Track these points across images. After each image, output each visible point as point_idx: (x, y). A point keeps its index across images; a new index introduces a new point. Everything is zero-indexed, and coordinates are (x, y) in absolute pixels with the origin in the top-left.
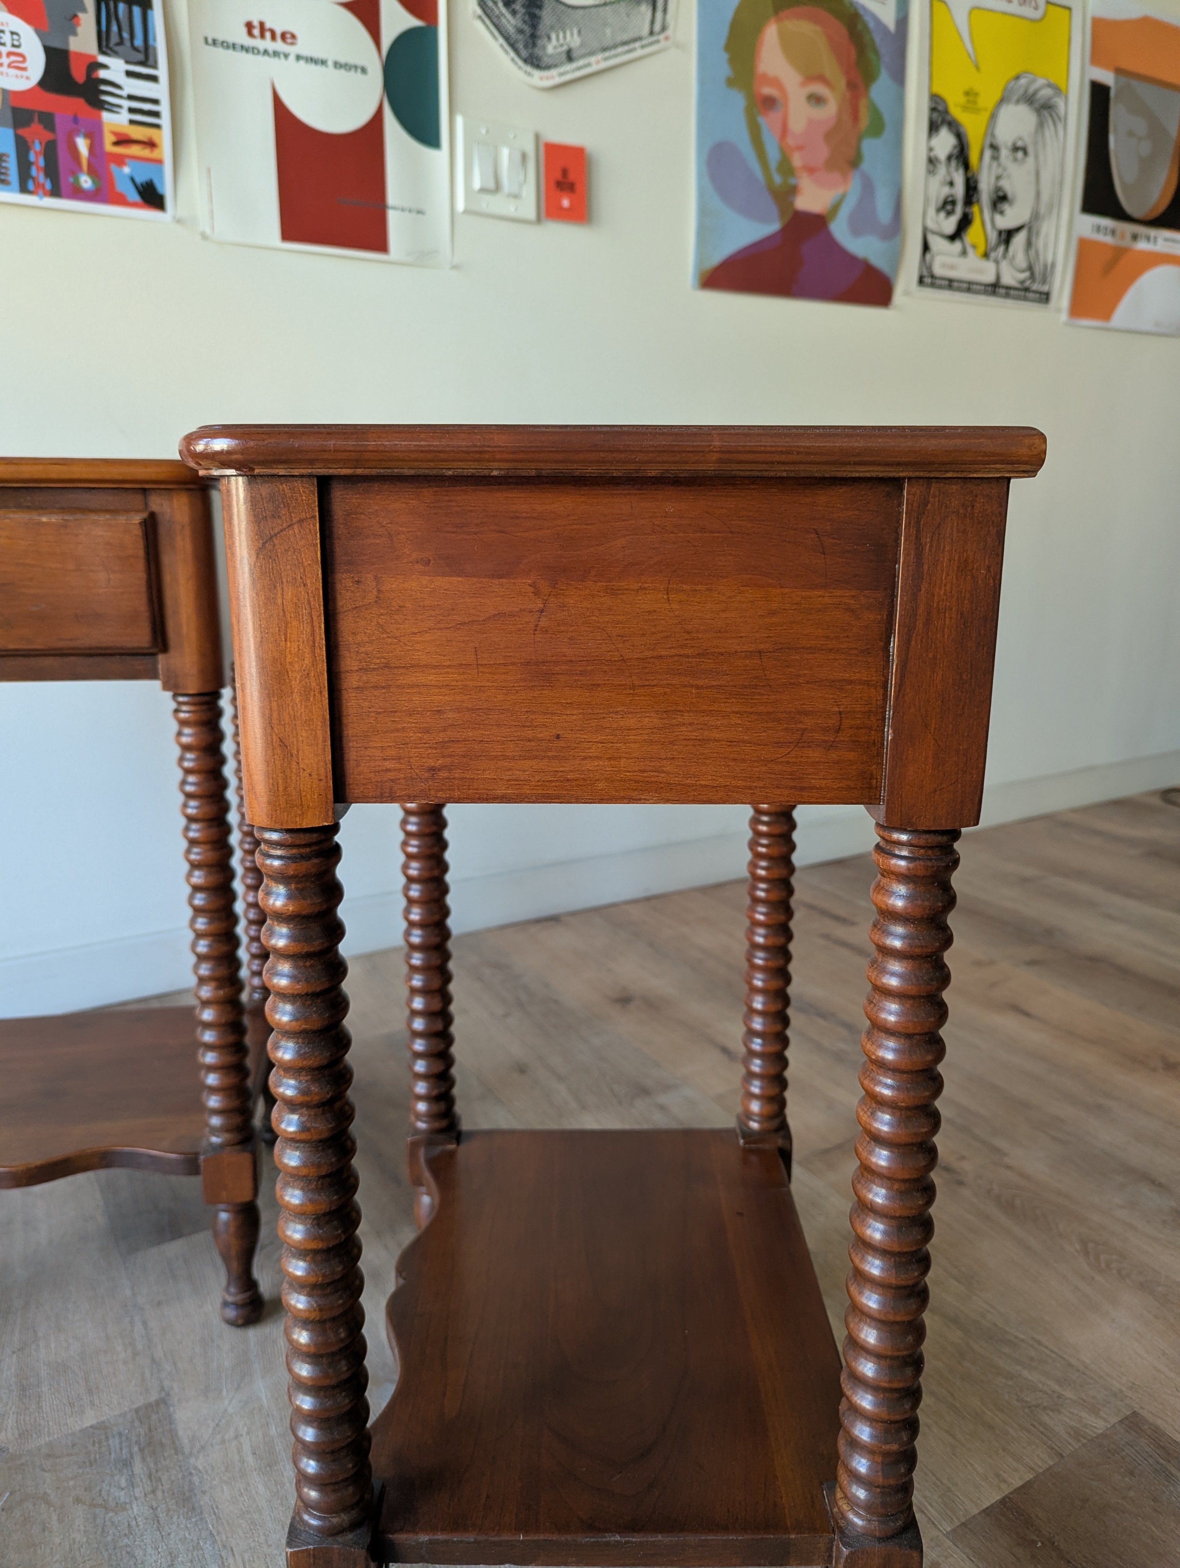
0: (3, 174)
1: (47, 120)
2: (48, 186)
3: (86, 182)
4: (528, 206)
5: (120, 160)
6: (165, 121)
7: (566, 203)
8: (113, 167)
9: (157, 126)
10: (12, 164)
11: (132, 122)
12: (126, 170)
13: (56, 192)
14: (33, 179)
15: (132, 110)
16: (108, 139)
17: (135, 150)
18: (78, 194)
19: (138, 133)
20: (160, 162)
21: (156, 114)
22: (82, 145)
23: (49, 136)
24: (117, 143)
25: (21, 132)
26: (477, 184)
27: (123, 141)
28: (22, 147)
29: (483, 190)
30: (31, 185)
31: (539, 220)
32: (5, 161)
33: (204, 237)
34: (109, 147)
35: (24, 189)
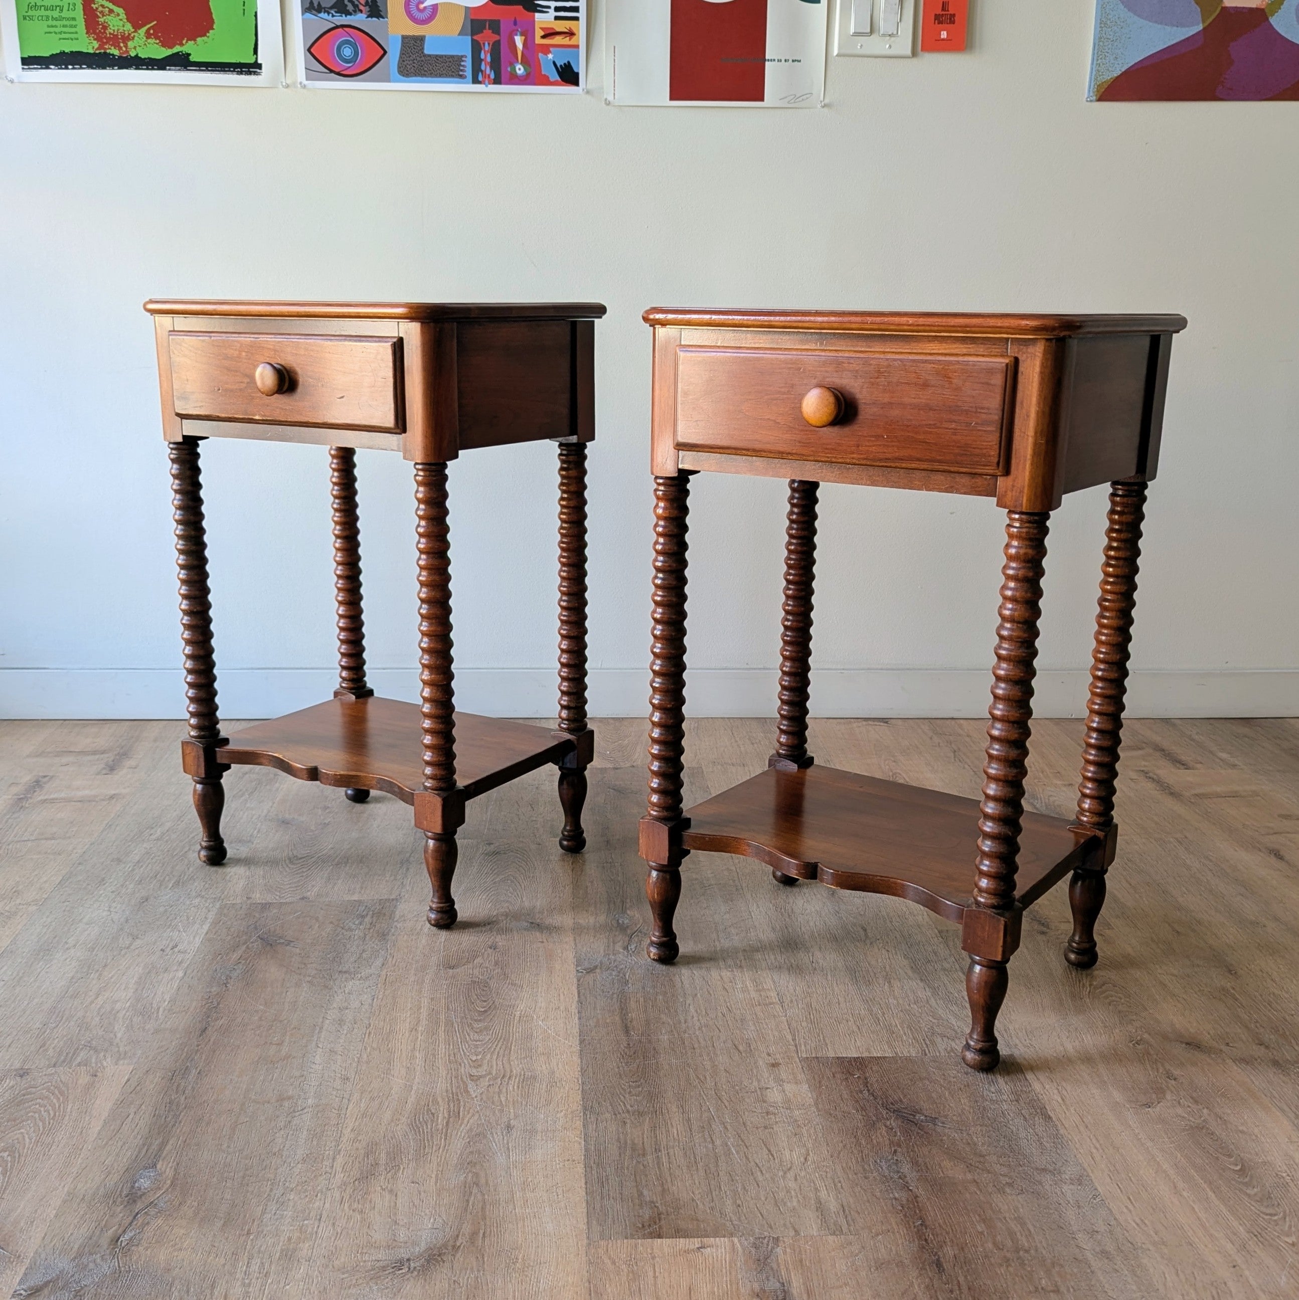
0: (462, 70)
1: (495, 26)
2: (492, 76)
3: (520, 70)
4: (904, 43)
5: (546, 49)
6: (582, 14)
7: (944, 35)
8: (540, 55)
9: (577, 19)
10: (468, 63)
11: (557, 18)
12: (550, 56)
13: (497, 81)
14: (482, 71)
15: (557, 9)
16: (539, 33)
17: (558, 40)
18: (515, 80)
19: (561, 26)
20: (577, 47)
21: (576, 9)
22: (519, 41)
23: (497, 37)
24: (543, 37)
25: (475, 37)
26: (852, 31)
27: (550, 34)
28: (476, 48)
29: (857, 34)
30: (480, 78)
31: (914, 54)
32: (463, 61)
33: (608, 103)
34: (538, 40)
35: (475, 81)
